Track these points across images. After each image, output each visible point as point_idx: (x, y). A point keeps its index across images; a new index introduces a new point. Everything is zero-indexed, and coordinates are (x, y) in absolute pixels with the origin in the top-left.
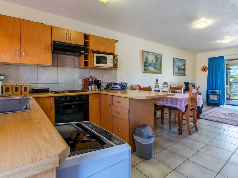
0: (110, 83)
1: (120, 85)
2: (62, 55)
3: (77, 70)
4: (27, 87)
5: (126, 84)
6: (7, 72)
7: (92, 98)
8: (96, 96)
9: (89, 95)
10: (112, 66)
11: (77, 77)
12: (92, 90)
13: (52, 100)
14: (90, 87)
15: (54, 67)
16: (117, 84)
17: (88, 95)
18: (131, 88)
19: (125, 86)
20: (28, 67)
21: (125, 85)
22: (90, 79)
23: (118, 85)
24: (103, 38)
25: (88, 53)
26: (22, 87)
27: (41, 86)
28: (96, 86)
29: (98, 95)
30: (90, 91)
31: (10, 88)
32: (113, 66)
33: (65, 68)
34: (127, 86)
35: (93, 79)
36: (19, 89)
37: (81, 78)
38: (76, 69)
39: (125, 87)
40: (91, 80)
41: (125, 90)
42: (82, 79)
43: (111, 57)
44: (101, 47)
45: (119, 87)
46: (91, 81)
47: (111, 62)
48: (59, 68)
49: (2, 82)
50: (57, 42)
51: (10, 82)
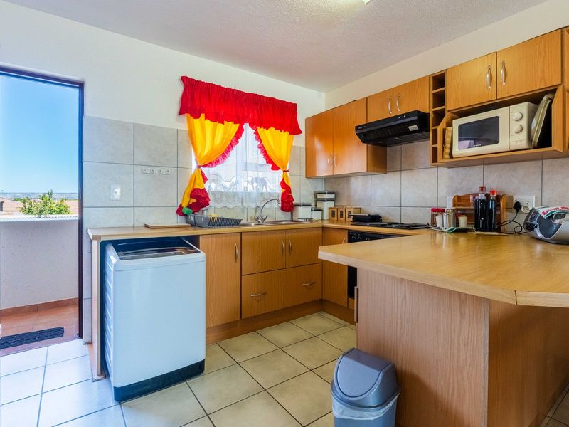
4: (351, 212)
11: (443, 191)
13: (344, 234)
14: (439, 220)
24: (498, 55)
26: (346, 209)
31: (336, 210)
36: (344, 214)
38: (440, 170)
44: (487, 87)
47: (518, 128)
48: (404, 174)
49: (332, 202)
50: (359, 128)
51: (342, 203)
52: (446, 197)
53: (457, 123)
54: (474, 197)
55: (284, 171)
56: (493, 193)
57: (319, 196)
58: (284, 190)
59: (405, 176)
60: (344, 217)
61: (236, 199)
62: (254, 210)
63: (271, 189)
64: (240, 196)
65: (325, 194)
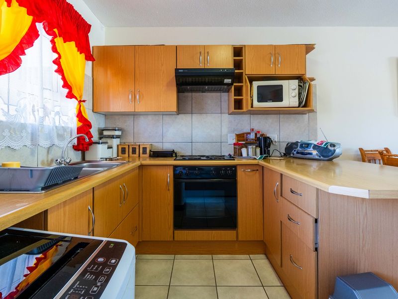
0: (293, 144)
1: (316, 147)
2: (198, 94)
3: (226, 117)
4: (146, 148)
5: (333, 145)
6: (126, 126)
7: (243, 172)
8: (254, 170)
9: (238, 167)
10: (297, 104)
11: (225, 130)
12: (248, 157)
13: (169, 170)
14: (244, 151)
15: (186, 115)
16: (308, 145)
17: (235, 166)
18: (358, 155)
19: (330, 151)
20: (150, 118)
21: (332, 149)
22: (250, 133)
23: (311, 149)
24: (275, 47)
25: (243, 83)
26: (140, 146)
27: (167, 147)
28: (258, 150)
29: (257, 168)
30: (245, 158)
31: (127, 147)
32: (300, 103)
33: (205, 115)
34: (335, 150)
35: (256, 134)
36: (137, 150)
37: (233, 132)
38: (223, 115)
39: (330, 154)
40: (252, 136)
41: (331, 160)
42: (234, 135)
43: (295, 83)
44: (270, 65)
45: (315, 152)
46: (253, 139)
47: (293, 94)
48: (194, 116)
49: (119, 139)
50: (180, 71)
51: (130, 140)
52: (227, 135)
53: (256, 84)
54: (247, 135)
55: (80, 101)
56: (259, 132)
57: (105, 133)
58: (80, 124)
59: (195, 117)
60: (137, 153)
61: (24, 134)
62: (46, 151)
63: (64, 122)
64: (29, 130)
65: (116, 130)
